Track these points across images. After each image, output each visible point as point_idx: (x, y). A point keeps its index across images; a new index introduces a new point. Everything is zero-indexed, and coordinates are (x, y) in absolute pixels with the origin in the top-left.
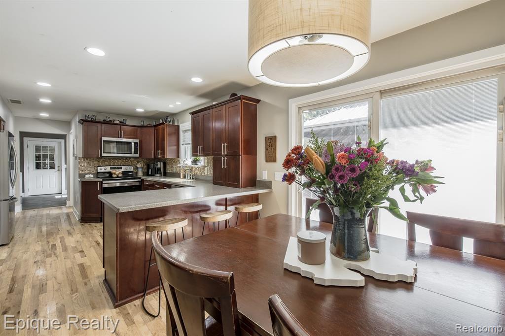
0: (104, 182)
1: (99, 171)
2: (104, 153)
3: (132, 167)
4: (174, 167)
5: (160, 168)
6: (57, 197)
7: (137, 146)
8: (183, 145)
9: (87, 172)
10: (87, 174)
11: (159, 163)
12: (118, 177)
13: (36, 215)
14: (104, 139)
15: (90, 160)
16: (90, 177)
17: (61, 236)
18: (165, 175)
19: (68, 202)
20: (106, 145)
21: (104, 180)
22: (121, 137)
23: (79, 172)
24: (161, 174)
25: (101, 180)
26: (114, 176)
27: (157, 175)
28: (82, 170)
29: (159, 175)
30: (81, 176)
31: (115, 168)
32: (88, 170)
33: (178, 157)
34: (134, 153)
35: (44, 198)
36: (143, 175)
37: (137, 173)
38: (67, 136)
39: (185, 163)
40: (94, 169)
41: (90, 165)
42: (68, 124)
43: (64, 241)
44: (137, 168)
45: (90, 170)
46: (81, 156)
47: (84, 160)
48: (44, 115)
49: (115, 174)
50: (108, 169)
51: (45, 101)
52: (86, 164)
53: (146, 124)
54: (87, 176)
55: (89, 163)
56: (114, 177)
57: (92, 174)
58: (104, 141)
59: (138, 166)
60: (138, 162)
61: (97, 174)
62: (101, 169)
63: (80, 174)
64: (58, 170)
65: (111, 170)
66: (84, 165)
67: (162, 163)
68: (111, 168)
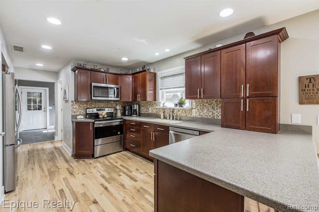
0: (96, 123)
1: (88, 112)
2: (94, 97)
3: (113, 109)
4: (150, 109)
5: (136, 110)
6: (44, 132)
7: (119, 91)
8: (160, 89)
9: (78, 113)
10: (78, 115)
11: (135, 105)
12: (103, 118)
13: (33, 150)
14: (93, 84)
15: (80, 103)
16: (81, 118)
17: (64, 177)
18: (140, 115)
19: (56, 137)
20: (95, 90)
21: (95, 121)
22: (106, 83)
23: (72, 113)
24: (137, 114)
25: (93, 121)
26: (101, 116)
27: (134, 116)
28: (74, 112)
29: (135, 116)
30: (74, 117)
31: (100, 110)
32: (79, 112)
33: (155, 100)
34: (116, 97)
35: (34, 133)
36: (122, 116)
37: (116, 114)
38: (56, 83)
39: (165, 105)
40: (84, 111)
41: (81, 108)
42: (56, 74)
43: (69, 184)
44: (116, 109)
45: (80, 112)
46: (73, 100)
47: (76, 103)
48: (40, 65)
49: (101, 115)
50: (95, 111)
51: (47, 47)
52: (77, 106)
53: (124, 73)
54: (78, 117)
55: (79, 105)
56: (101, 118)
57: (82, 115)
58: (94, 87)
59: (118, 108)
60: (117, 105)
61: (87, 115)
62: (89, 111)
63: (72, 116)
64: (44, 111)
65: (97, 112)
66: (76, 108)
67: (137, 105)
68: (97, 110)
